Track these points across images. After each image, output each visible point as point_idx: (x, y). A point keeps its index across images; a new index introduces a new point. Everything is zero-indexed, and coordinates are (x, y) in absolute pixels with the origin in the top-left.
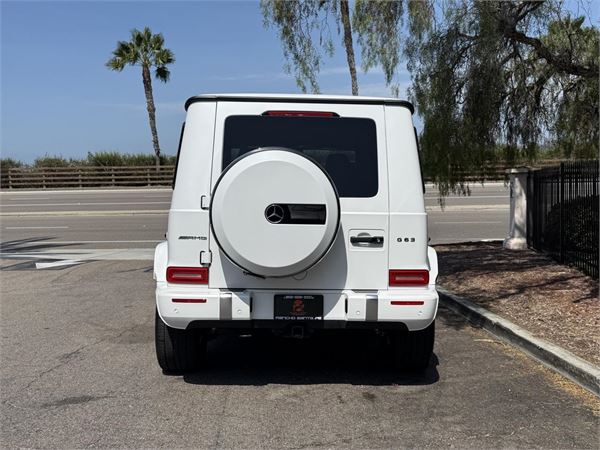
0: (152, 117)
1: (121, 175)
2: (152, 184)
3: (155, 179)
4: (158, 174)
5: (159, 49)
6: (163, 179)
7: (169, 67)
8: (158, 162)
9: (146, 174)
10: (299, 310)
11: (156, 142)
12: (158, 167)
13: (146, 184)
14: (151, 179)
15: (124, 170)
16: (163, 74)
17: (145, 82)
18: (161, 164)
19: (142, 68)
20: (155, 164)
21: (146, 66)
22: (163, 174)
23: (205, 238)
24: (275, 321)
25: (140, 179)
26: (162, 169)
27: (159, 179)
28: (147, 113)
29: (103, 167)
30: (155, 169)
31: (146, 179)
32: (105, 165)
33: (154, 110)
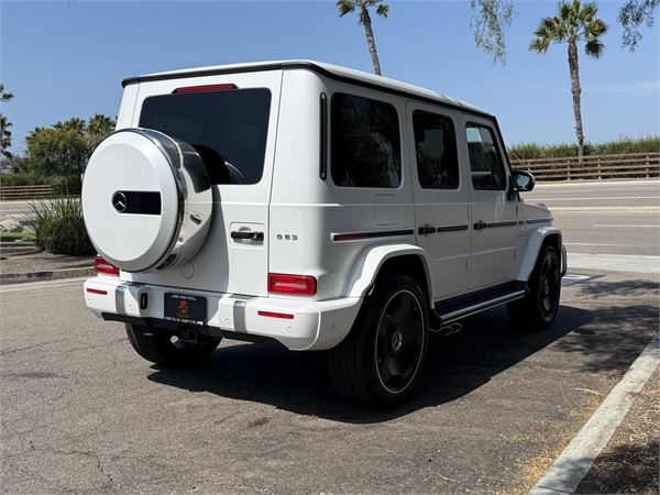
0: (577, 100)
1: (538, 168)
2: (572, 178)
3: (577, 172)
4: (581, 166)
5: (589, 20)
6: (586, 171)
7: (601, 39)
8: (580, 152)
9: (566, 167)
10: (183, 312)
11: (580, 129)
12: (581, 157)
13: (566, 178)
14: (572, 172)
15: (541, 163)
16: (594, 48)
17: (570, 60)
18: (585, 154)
19: (568, 44)
20: (577, 155)
21: (573, 41)
22: (586, 165)
25: (559, 173)
26: (586, 160)
27: (581, 172)
28: (572, 95)
29: (519, 160)
30: (577, 160)
31: (566, 172)
32: (521, 158)
33: (579, 92)
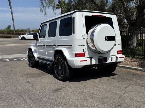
23: (84, 46)
24: (99, 64)
